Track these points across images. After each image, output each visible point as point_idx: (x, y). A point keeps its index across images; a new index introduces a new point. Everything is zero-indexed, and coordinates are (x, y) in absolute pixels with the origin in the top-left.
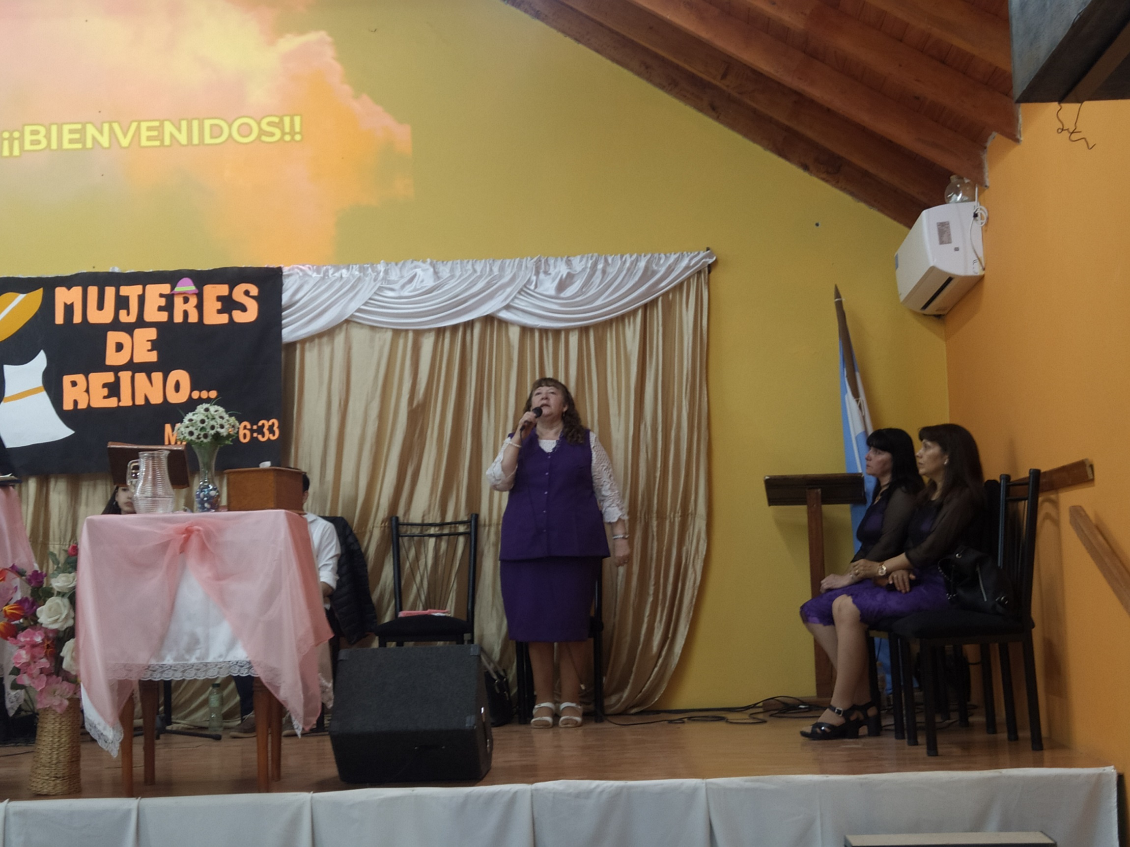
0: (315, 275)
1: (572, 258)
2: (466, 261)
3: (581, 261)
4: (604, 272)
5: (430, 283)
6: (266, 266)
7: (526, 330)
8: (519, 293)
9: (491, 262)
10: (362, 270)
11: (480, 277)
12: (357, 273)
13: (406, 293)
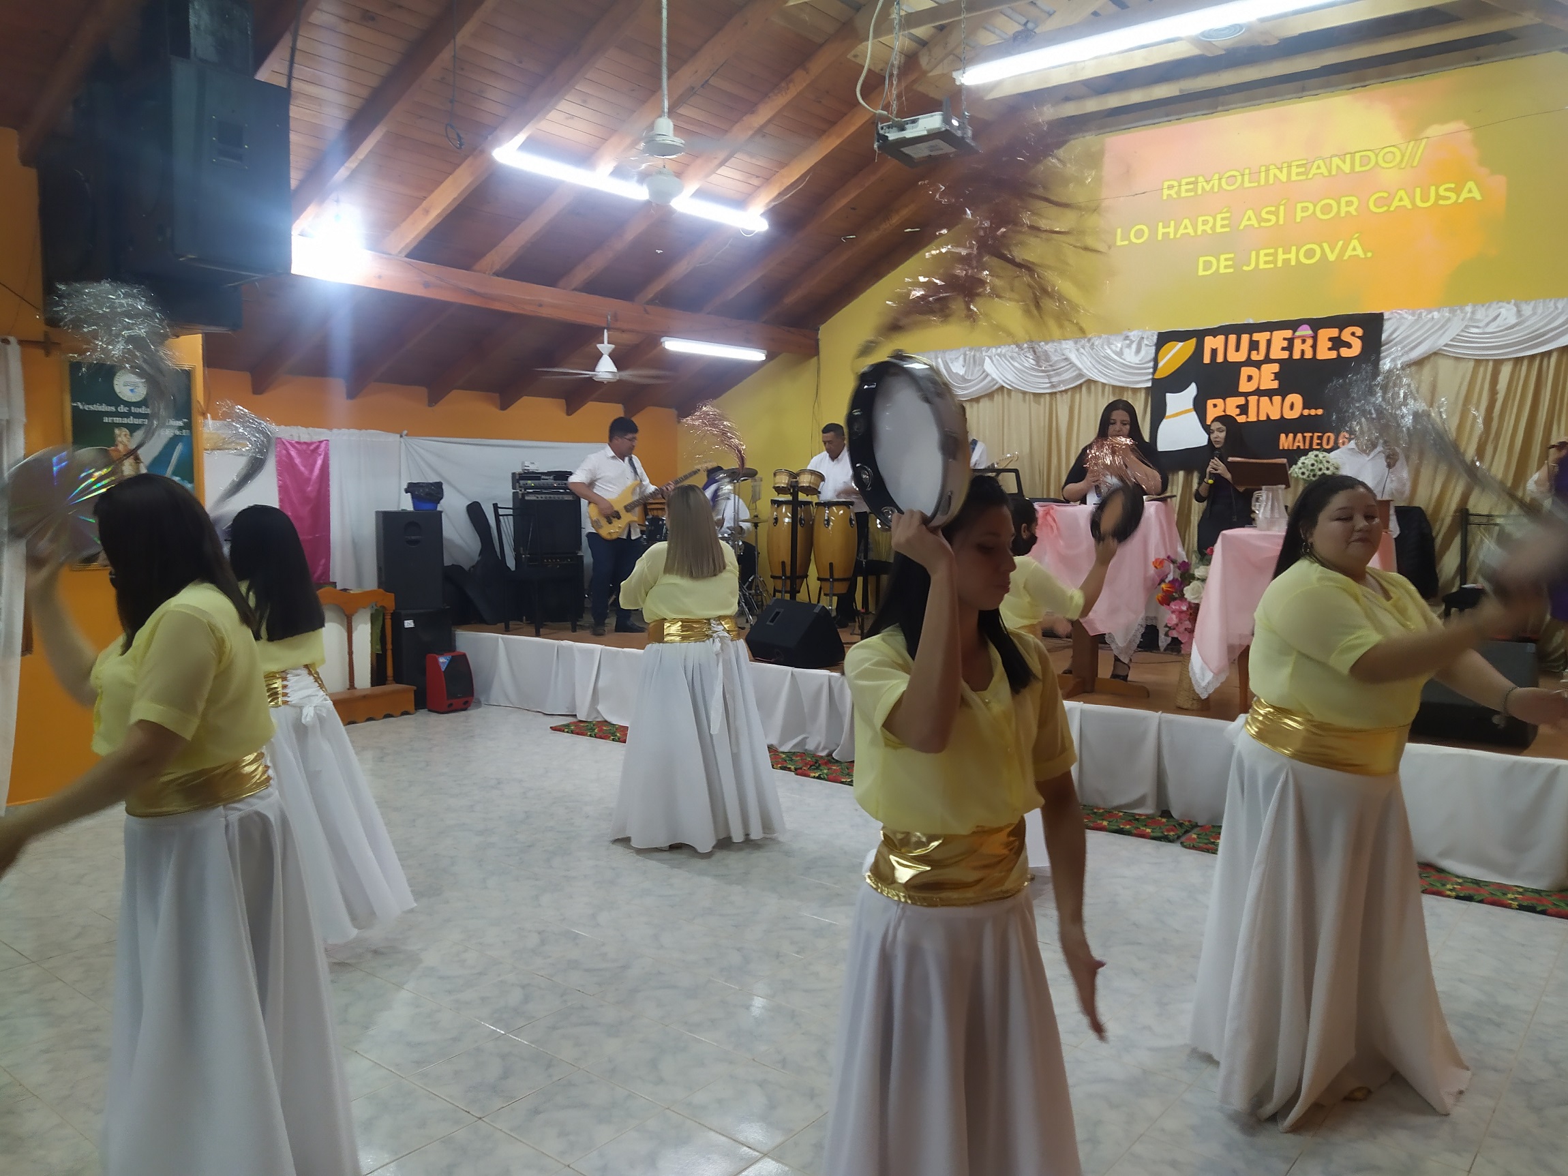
0: (1410, 317)
2: (1548, 300)
5: (1512, 320)
6: (1369, 312)
10: (1453, 311)
12: (1447, 314)
13: (1491, 328)
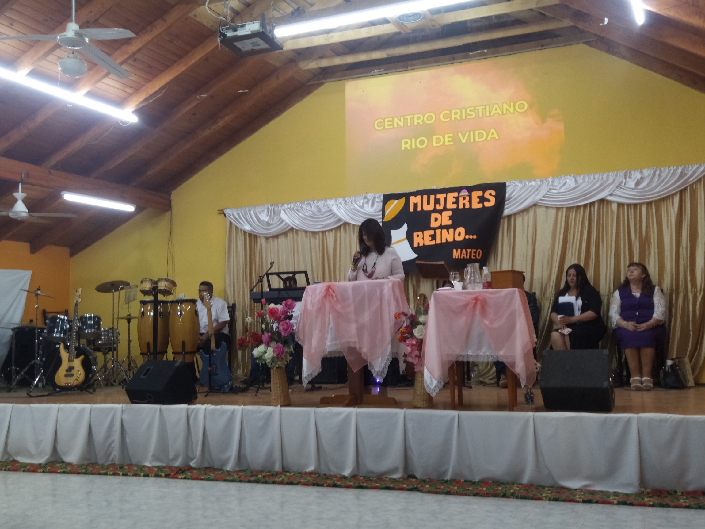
0: (520, 185)
1: (643, 170)
2: (590, 174)
3: (647, 171)
4: (660, 175)
5: (573, 185)
6: (498, 182)
7: (620, 205)
8: (617, 187)
9: (603, 173)
10: (541, 181)
11: (597, 181)
12: (539, 183)
13: (562, 190)
